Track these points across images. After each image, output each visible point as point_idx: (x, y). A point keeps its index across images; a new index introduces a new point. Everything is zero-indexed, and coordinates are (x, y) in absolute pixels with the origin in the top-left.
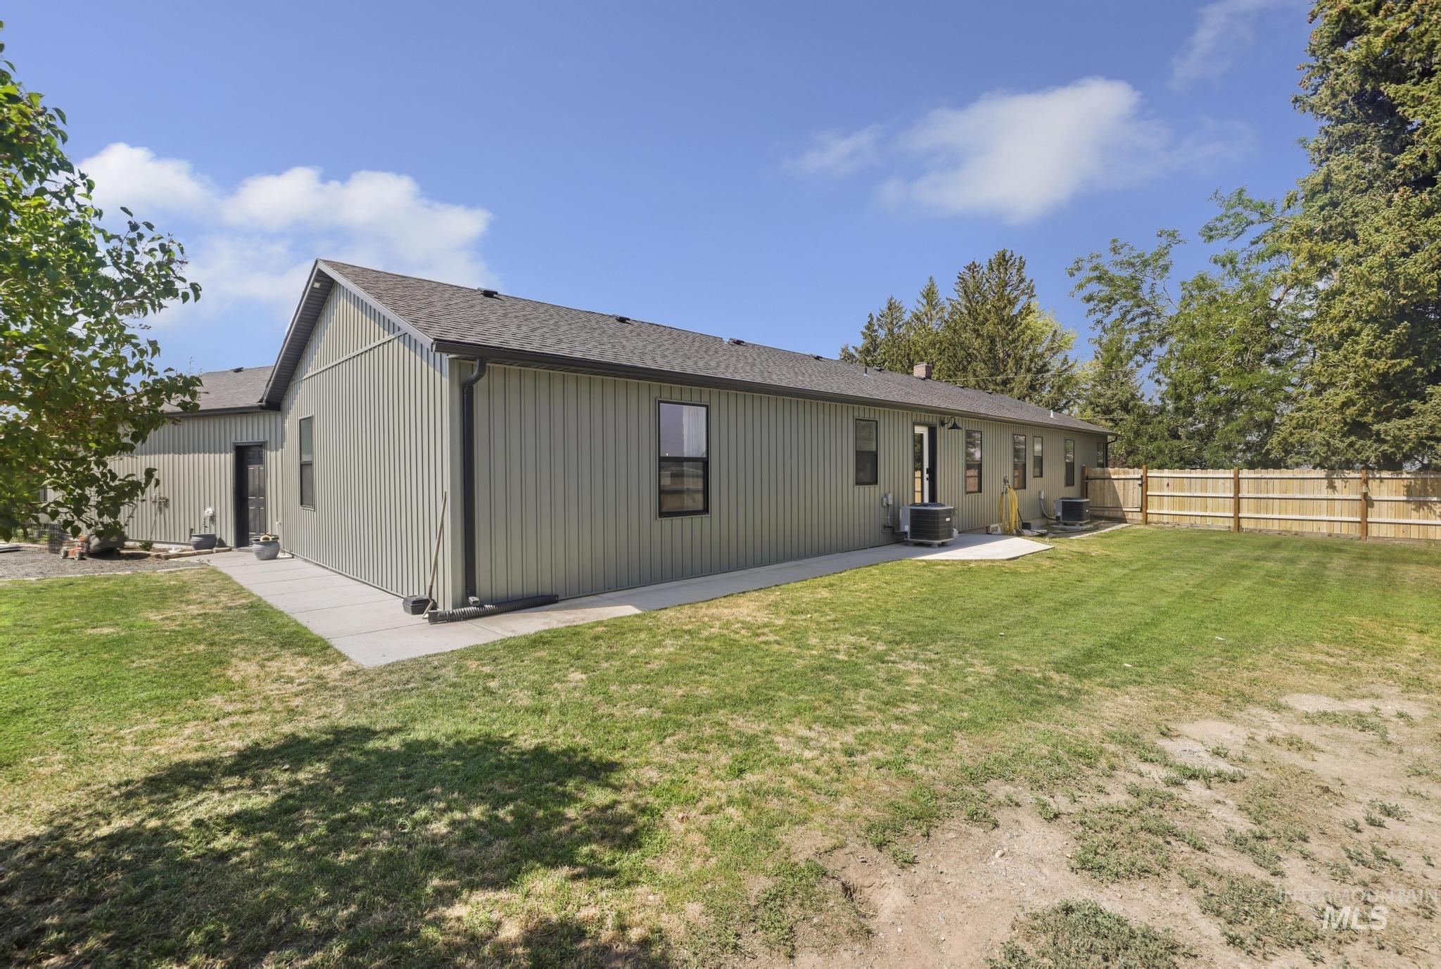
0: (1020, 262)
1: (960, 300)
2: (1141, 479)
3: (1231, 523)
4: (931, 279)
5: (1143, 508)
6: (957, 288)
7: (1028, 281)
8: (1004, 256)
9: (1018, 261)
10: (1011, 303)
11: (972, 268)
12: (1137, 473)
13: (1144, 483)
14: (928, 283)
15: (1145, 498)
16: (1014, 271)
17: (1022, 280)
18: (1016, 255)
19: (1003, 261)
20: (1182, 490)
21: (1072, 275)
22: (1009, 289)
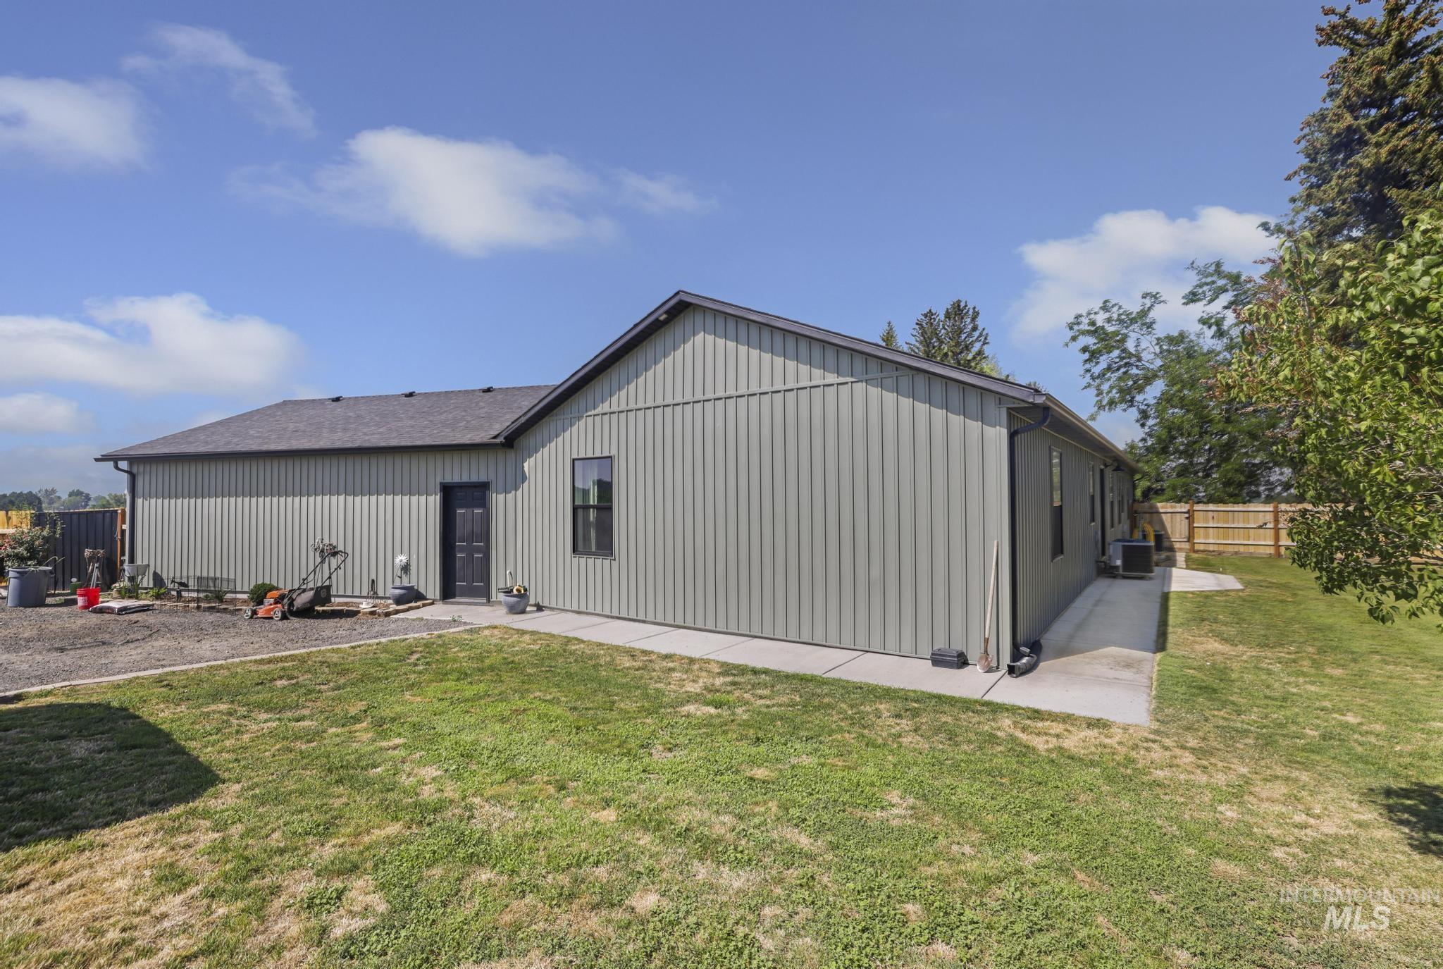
0: (974, 312)
1: (918, 344)
2: (1188, 512)
3: (1272, 551)
4: (889, 323)
5: (1190, 538)
6: (915, 333)
7: (980, 328)
8: (959, 306)
9: (971, 311)
10: (967, 348)
11: (929, 315)
12: (1184, 507)
13: (1190, 517)
14: (886, 327)
15: (1191, 529)
16: (969, 320)
17: (975, 329)
18: (970, 306)
19: (957, 311)
20: (1227, 522)
21: (1071, 328)
22: (963, 336)
